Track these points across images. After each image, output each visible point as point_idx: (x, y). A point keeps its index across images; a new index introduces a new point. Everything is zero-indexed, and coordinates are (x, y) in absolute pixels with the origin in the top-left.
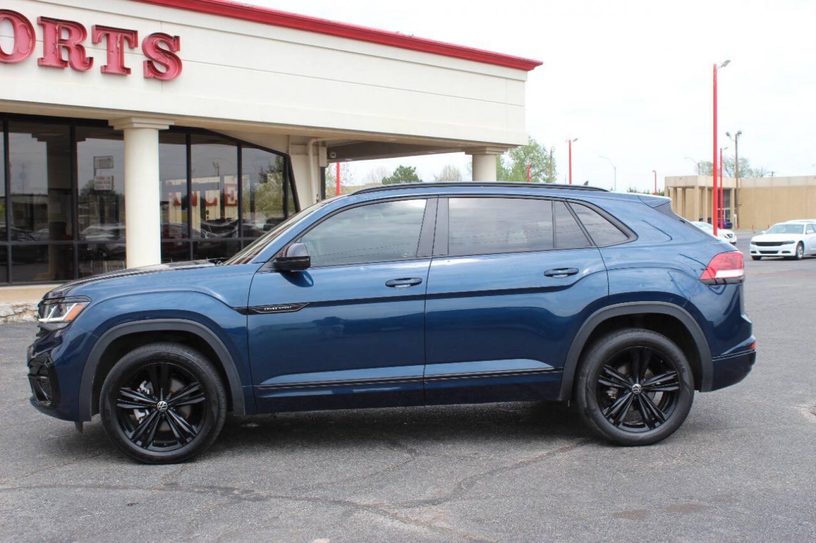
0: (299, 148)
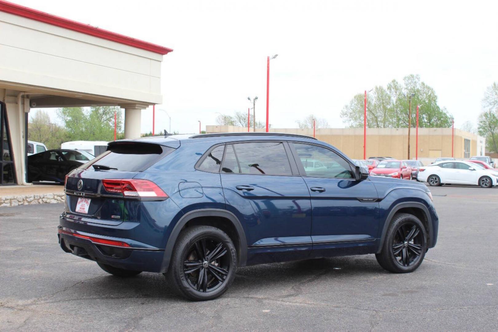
0: (11, 99)
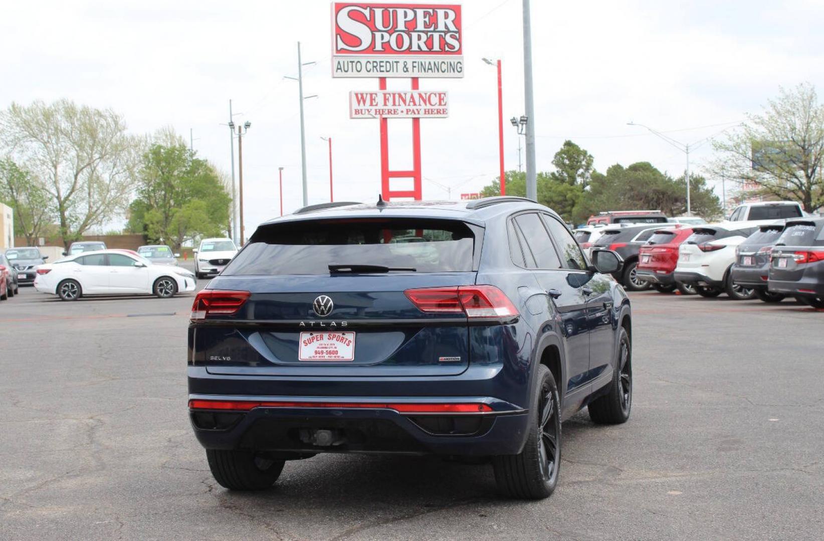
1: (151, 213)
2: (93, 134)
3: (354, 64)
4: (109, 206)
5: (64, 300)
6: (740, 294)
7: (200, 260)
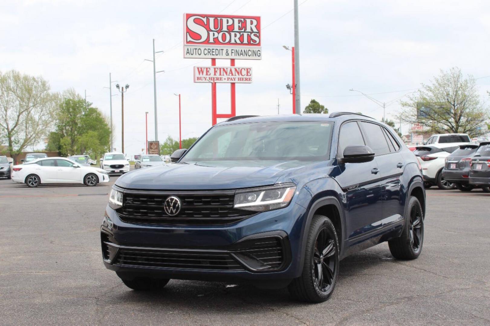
1: (65, 139)
2: (29, 91)
3: (197, 50)
4: (38, 135)
5: (30, 187)
6: (446, 187)
7: (105, 165)
